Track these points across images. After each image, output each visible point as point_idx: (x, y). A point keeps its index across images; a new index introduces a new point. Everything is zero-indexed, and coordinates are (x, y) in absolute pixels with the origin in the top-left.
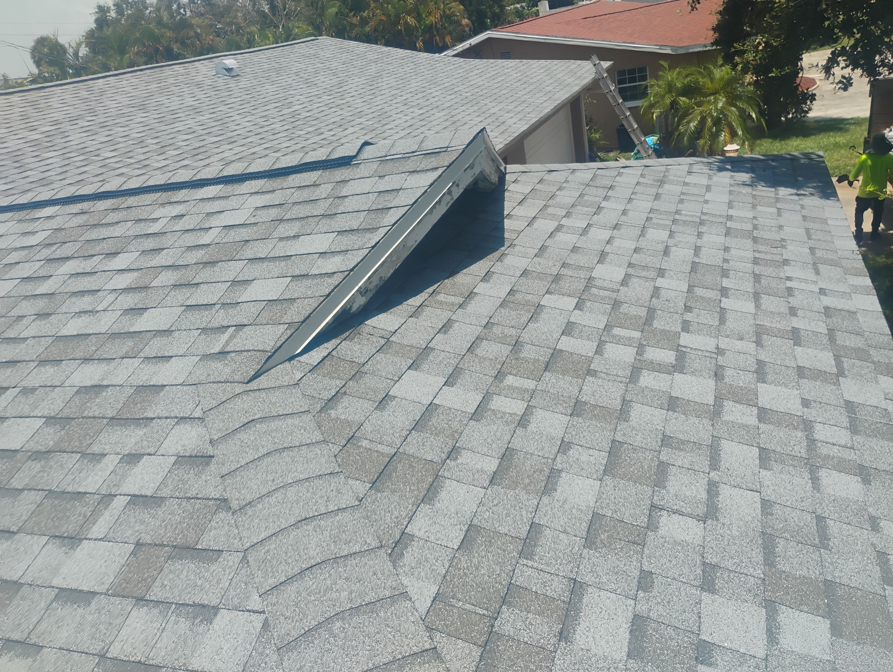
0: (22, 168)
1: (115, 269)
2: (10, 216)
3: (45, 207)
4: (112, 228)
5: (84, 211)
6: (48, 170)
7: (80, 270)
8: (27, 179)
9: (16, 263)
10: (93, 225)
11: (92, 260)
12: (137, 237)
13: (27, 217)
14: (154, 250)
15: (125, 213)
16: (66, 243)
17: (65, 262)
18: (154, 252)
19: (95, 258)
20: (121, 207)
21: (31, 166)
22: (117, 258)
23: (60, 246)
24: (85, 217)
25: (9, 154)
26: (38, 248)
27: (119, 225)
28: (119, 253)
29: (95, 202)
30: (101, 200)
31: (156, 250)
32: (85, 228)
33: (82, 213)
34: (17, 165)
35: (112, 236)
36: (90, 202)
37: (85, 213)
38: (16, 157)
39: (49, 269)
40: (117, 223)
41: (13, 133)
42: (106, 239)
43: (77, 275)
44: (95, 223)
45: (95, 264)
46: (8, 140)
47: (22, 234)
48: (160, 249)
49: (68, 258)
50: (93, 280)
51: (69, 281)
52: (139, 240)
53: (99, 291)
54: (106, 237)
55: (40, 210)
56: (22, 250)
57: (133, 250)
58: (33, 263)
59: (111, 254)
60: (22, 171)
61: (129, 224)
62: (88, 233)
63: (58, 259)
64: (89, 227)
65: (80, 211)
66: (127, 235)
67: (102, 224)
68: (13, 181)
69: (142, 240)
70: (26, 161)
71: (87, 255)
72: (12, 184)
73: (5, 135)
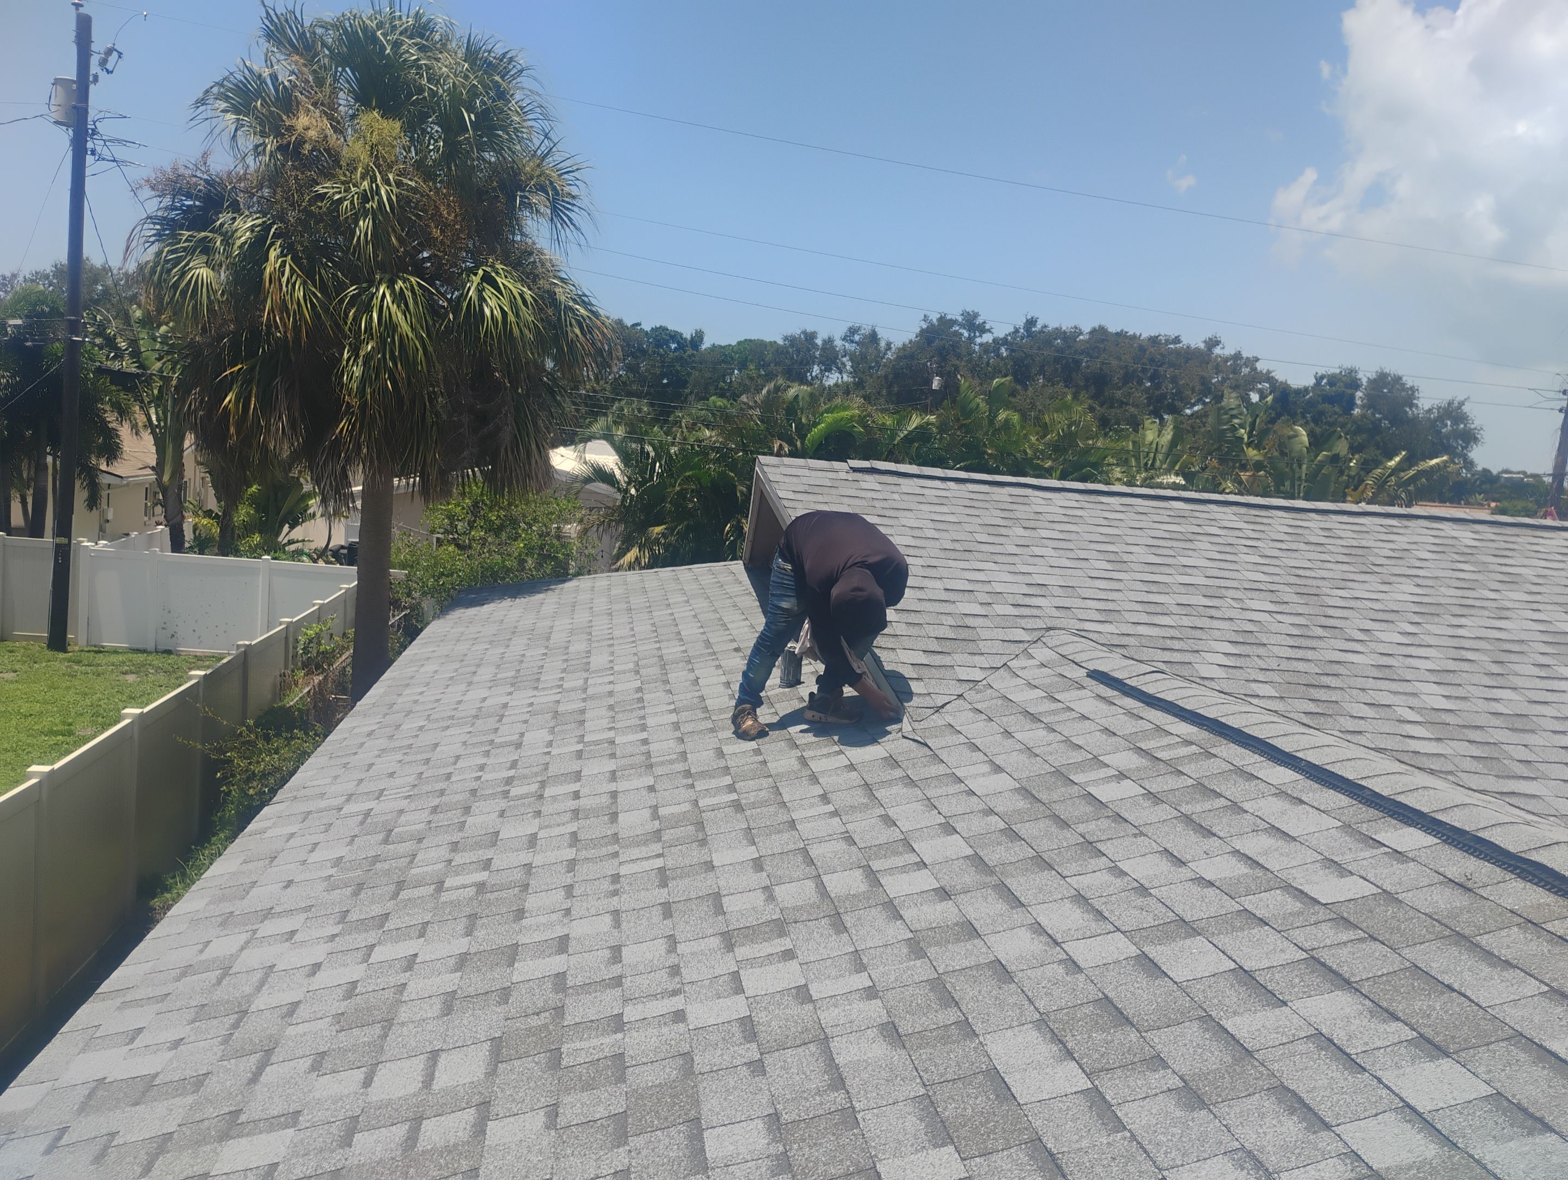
0: (1499, 678)
1: (1404, 1095)
2: (1343, 804)
3: (1410, 825)
4: (1486, 970)
5: (1470, 884)
6: (1546, 703)
7: (1342, 1034)
8: (1494, 704)
9: (1261, 920)
10: (1458, 933)
11: (1383, 1027)
12: (1519, 1038)
13: (1364, 828)
14: (1524, 1110)
15: (1546, 947)
16: (1376, 939)
17: (1338, 988)
18: (1521, 1115)
19: (1395, 1026)
20: (1548, 926)
21: (1519, 682)
22: (1429, 1066)
23: (1361, 940)
24: (1460, 900)
25: (1497, 643)
26: (1322, 914)
27: (1510, 974)
28: (1447, 1055)
29: (1509, 876)
30: (1524, 879)
31: (1532, 1116)
32: (1438, 928)
33: (1461, 885)
34: (1495, 669)
35: (1469, 993)
36: (1498, 870)
37: (1469, 890)
38: (1504, 654)
39: (1297, 980)
40: (1508, 964)
41: (1535, 606)
42: (1454, 990)
43: (1326, 1044)
44: (1467, 932)
45: (1379, 1044)
46: (1514, 616)
47: (1326, 858)
48: (1541, 1120)
49: (1345, 983)
50: (1342, 1083)
51: (1301, 1047)
52: (1515, 1051)
53: (1328, 1127)
54: (1456, 986)
55: (1399, 825)
56: (1295, 897)
57: (1481, 1070)
58: (1286, 943)
59: (1430, 1042)
60: (1495, 684)
61: (1532, 987)
62: (1434, 946)
63: (1330, 969)
64: (1447, 933)
65: (1462, 880)
66: (1500, 1016)
67: (1477, 946)
68: (1465, 698)
69: (1523, 1056)
70: (1517, 668)
71: (1385, 1004)
72: (1458, 702)
73: (1517, 605)
